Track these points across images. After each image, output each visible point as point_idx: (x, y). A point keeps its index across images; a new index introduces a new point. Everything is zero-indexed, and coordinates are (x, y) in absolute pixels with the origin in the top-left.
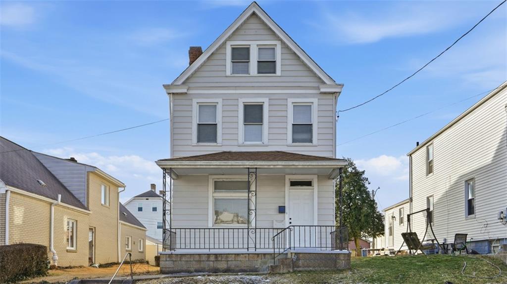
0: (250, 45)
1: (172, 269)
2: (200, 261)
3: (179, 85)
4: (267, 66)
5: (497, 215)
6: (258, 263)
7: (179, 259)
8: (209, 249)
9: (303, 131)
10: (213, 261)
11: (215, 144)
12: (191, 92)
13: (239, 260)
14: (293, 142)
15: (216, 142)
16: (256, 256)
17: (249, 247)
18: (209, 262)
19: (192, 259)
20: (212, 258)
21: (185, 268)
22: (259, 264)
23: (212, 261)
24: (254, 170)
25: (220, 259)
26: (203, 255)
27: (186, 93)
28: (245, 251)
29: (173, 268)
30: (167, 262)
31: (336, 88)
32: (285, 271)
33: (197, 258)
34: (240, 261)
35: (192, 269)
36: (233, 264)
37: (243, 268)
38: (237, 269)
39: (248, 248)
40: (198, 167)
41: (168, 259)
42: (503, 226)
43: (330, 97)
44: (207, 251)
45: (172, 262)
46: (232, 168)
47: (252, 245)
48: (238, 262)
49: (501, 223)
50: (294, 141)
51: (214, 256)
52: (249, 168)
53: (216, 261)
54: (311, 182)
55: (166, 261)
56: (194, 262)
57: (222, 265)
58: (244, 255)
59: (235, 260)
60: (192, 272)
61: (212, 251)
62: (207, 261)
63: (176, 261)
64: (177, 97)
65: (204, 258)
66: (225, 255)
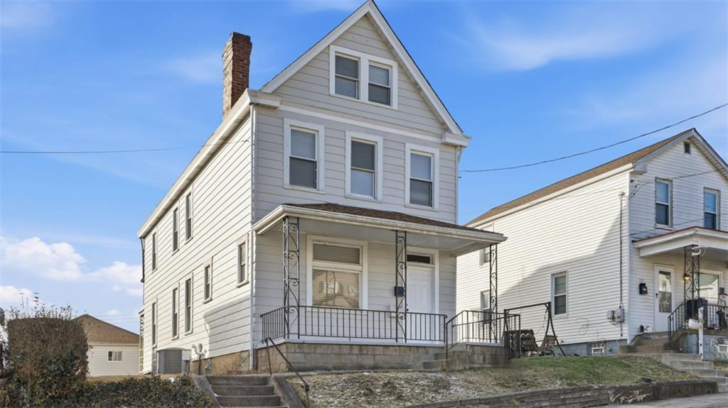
0: (360, 58)
1: (303, 365)
2: (339, 355)
3: (269, 94)
4: (381, 94)
5: (606, 314)
6: (410, 358)
7: (312, 351)
8: (350, 337)
9: (422, 189)
10: (357, 355)
11: (314, 190)
12: (282, 108)
13: (388, 353)
14: (411, 203)
15: (315, 188)
16: (408, 349)
17: (398, 336)
18: (351, 356)
19: (329, 352)
20: (356, 350)
21: (321, 364)
22: (411, 361)
23: (355, 354)
24: (403, 235)
25: (365, 352)
26: (344, 346)
27: (275, 108)
28: (393, 342)
29: (305, 363)
30: (296, 355)
31: (463, 140)
32: (461, 368)
33: (336, 349)
34: (390, 355)
35: (330, 366)
36: (380, 360)
37: (393, 365)
38: (386, 366)
39: (396, 339)
40: (337, 221)
41: (298, 351)
42: (613, 326)
43: (452, 150)
44: (346, 341)
45: (303, 355)
46: (379, 228)
47: (401, 334)
48: (387, 357)
49: (609, 323)
50: (412, 201)
51: (358, 347)
52: (397, 231)
53: (360, 354)
54: (429, 258)
55: (295, 353)
56: (333, 356)
57: (368, 361)
58: (395, 348)
59: (384, 355)
60: (330, 370)
61: (354, 341)
62: (350, 354)
63: (308, 353)
64: (262, 111)
65: (345, 350)
66: (372, 347)
